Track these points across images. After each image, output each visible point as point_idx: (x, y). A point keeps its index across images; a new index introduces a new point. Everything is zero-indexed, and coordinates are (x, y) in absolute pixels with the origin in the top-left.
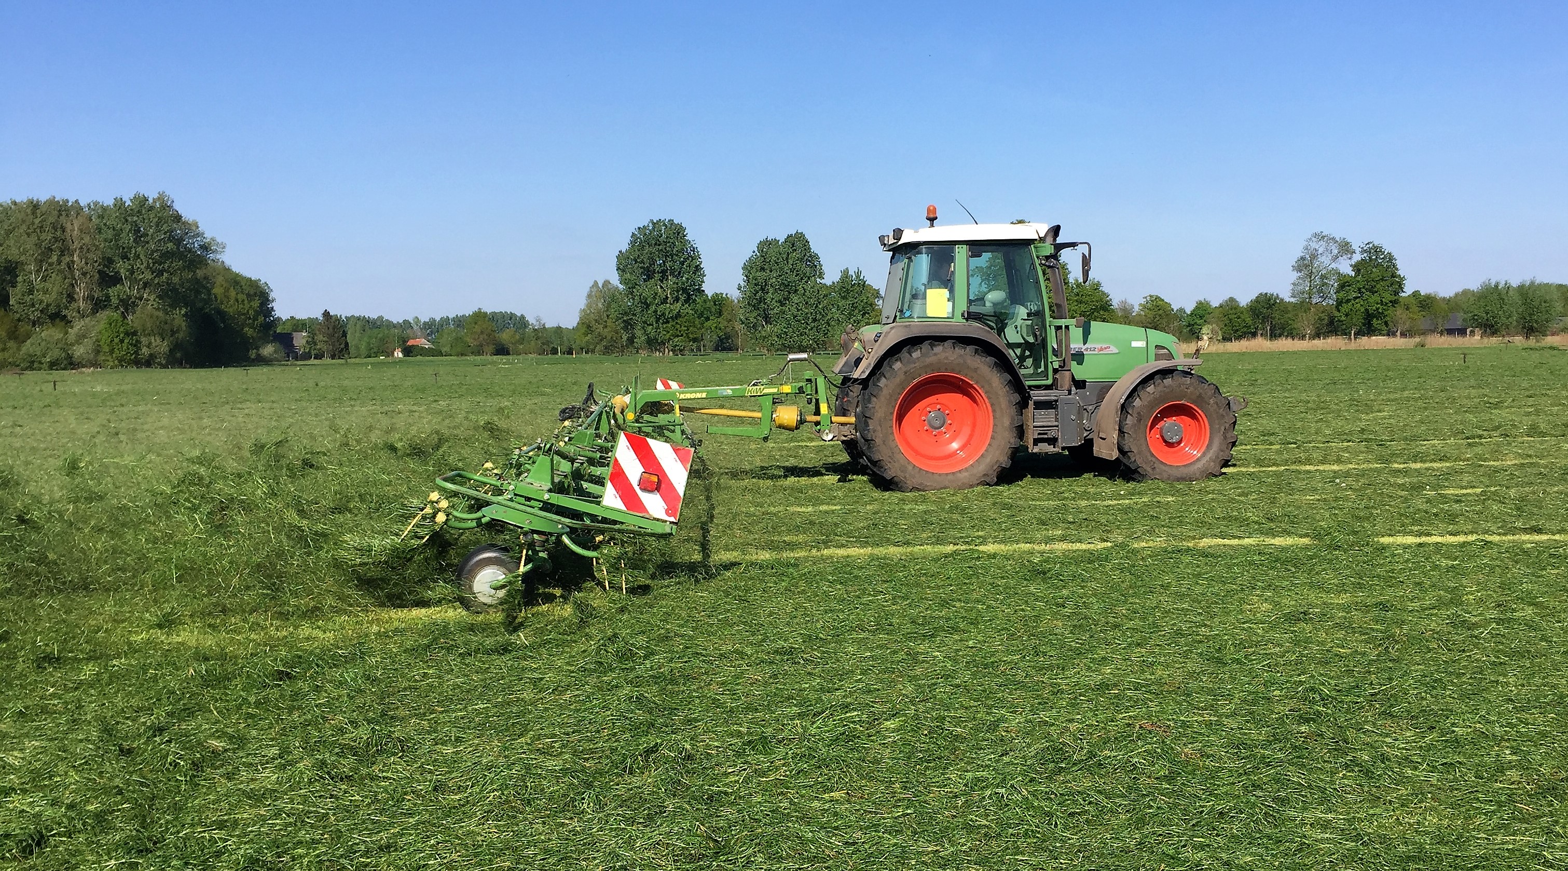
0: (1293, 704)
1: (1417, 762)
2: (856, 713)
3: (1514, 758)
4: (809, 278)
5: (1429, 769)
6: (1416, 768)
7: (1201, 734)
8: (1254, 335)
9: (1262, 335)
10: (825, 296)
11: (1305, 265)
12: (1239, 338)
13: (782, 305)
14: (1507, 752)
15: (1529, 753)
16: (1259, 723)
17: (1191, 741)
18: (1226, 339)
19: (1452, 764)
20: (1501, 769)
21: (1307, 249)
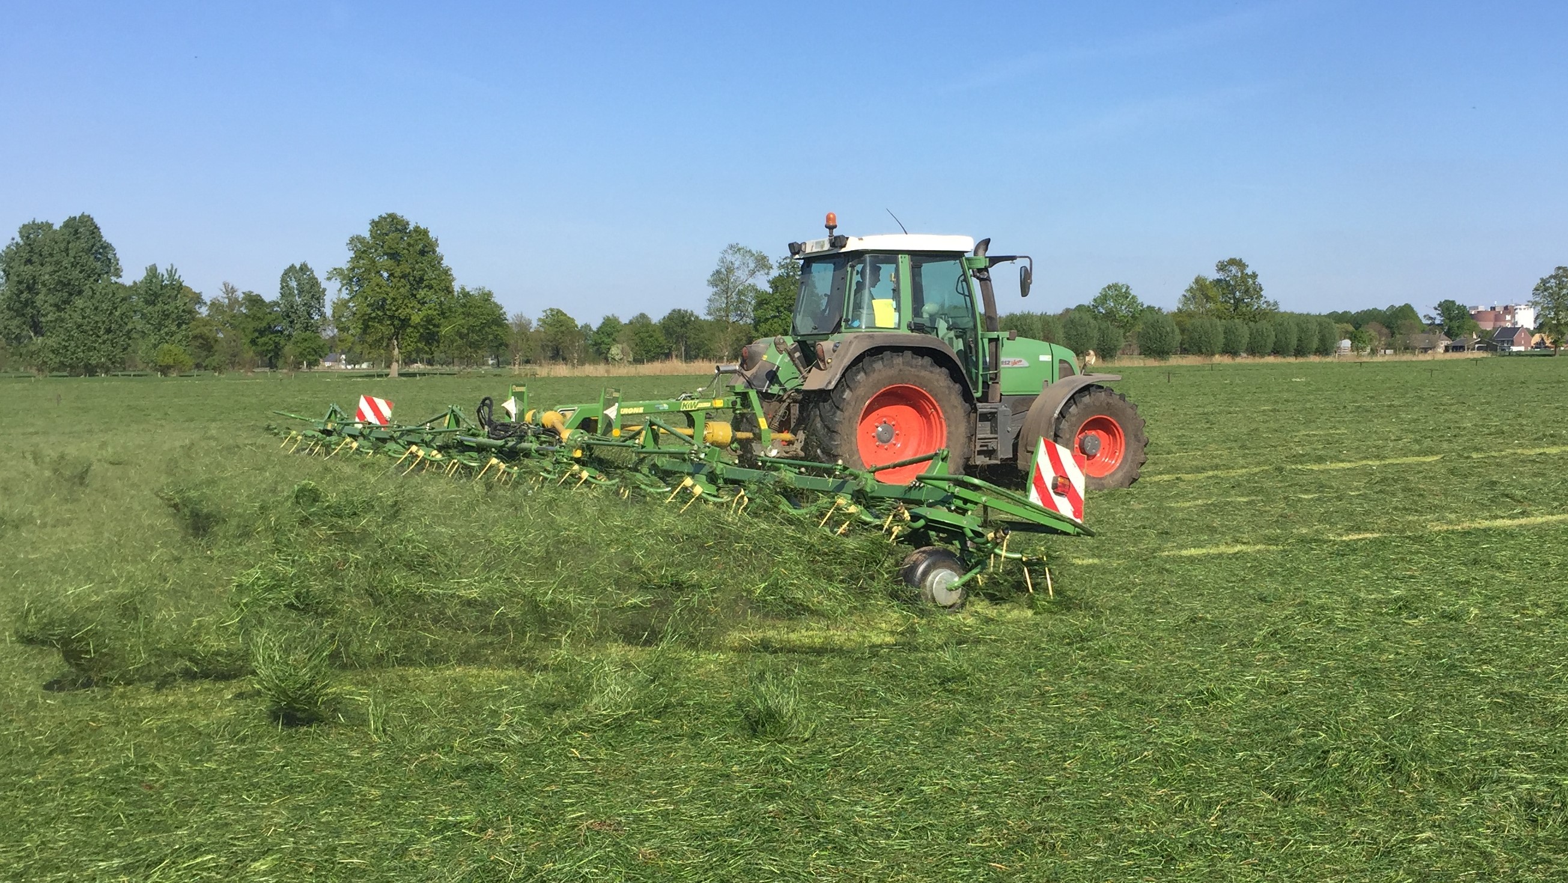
0: (754, 778)
1: (889, 830)
2: (210, 857)
3: (983, 812)
4: (99, 275)
5: (902, 835)
6: (888, 837)
7: (656, 827)
8: (668, 356)
9: (677, 356)
10: (124, 299)
11: (721, 279)
12: (651, 360)
13: (59, 309)
14: (975, 807)
15: (995, 806)
16: (721, 805)
17: (646, 837)
18: (638, 361)
19: (924, 827)
20: (971, 827)
21: (723, 262)
